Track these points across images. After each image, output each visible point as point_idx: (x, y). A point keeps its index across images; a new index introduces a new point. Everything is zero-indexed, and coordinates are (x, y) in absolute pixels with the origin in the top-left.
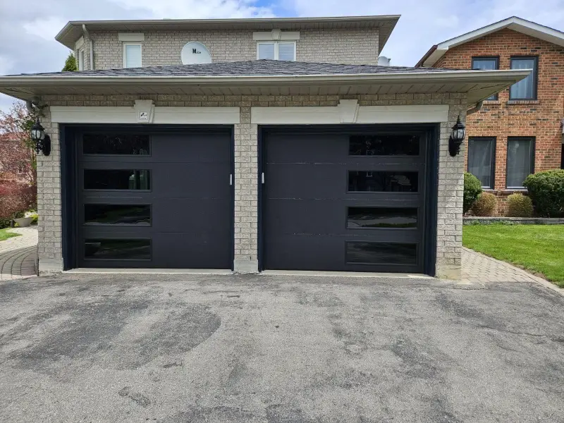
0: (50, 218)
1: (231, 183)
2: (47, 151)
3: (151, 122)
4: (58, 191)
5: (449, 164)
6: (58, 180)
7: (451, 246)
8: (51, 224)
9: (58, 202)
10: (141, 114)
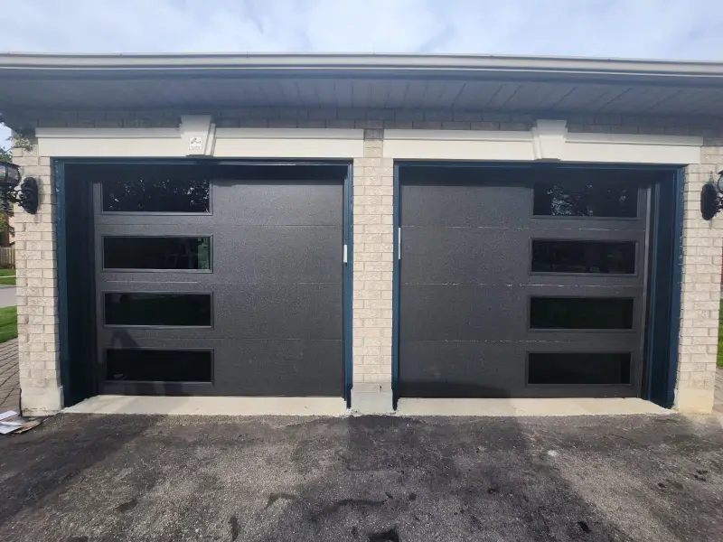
0: (38, 319)
1: (345, 260)
2: (32, 205)
3: (208, 153)
4: (50, 274)
5: (701, 231)
6: (50, 255)
7: (701, 361)
8: (39, 330)
9: (50, 292)
10: (192, 139)
